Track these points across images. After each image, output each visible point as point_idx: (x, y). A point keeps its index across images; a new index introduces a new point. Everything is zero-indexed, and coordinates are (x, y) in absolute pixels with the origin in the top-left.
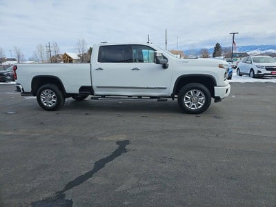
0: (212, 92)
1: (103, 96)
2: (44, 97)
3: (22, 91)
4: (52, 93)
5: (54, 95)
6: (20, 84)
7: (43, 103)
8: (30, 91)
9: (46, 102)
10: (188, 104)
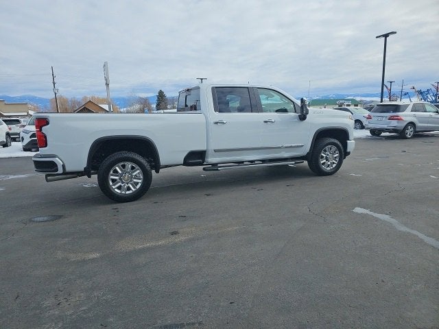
0: (345, 146)
1: (214, 165)
2: (117, 178)
3: (60, 171)
4: (133, 168)
5: (138, 171)
6: (54, 156)
7: (114, 189)
8: (83, 170)
9: (120, 186)
10: (323, 164)
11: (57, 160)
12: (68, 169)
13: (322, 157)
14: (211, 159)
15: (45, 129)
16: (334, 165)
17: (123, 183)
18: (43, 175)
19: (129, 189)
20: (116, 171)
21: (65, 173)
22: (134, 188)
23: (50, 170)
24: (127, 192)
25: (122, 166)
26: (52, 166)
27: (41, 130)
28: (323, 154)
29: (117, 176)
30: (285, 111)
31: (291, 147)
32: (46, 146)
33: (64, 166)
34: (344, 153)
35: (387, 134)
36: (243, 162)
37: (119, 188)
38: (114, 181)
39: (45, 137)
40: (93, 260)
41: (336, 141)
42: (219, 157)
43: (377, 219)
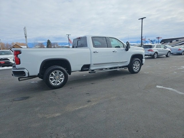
2: (53, 78)
3: (27, 75)
4: (60, 73)
5: (62, 74)
6: (24, 69)
7: (51, 83)
8: (37, 75)
9: (54, 81)
10: (134, 69)
11: (25, 70)
12: (30, 75)
13: (134, 66)
14: (92, 68)
15: (19, 56)
16: (138, 69)
17: (55, 80)
18: (17, 78)
19: (58, 83)
20: (52, 75)
21: (29, 76)
22: (61, 82)
23: (22, 75)
24: (58, 84)
25: (55, 72)
26: (23, 73)
27: (17, 56)
28: (134, 65)
29: (53, 77)
30: (119, 47)
31: (123, 62)
32: (20, 64)
33: (28, 73)
34: (141, 64)
35: (147, 57)
36: (103, 69)
37: (54, 82)
38: (51, 79)
39: (19, 60)
40: (58, 116)
41: (139, 59)
42: (95, 67)
43: (169, 90)
